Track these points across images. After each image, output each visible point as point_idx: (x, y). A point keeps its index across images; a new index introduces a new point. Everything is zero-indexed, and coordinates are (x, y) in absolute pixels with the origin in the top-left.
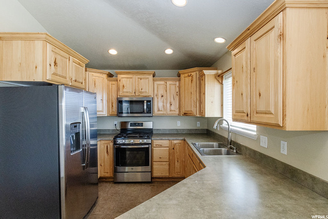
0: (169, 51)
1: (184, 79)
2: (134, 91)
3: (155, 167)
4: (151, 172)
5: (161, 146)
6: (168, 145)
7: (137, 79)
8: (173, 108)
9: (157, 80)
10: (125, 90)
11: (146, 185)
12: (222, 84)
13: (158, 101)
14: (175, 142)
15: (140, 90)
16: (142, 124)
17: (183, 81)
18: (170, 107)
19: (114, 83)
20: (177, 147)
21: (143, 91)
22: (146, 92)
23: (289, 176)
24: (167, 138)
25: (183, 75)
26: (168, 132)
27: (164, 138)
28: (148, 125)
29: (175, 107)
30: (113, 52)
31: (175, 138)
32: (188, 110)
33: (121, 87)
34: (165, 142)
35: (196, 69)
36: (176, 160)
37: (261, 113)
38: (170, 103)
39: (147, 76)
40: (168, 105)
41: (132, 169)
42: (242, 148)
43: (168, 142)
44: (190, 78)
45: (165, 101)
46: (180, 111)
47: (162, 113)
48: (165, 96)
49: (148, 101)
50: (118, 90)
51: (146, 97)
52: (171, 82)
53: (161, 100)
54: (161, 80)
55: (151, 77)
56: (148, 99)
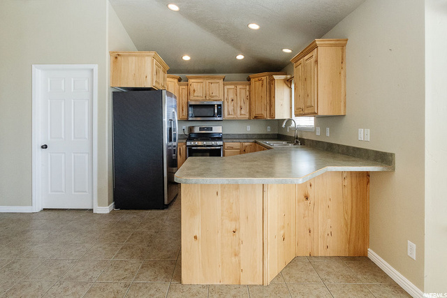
0: (240, 57)
1: (255, 84)
2: (204, 95)
5: (232, 148)
6: (239, 148)
7: (207, 84)
8: (243, 112)
9: (227, 84)
10: (195, 94)
12: (290, 87)
13: (228, 105)
14: (246, 144)
15: (211, 95)
16: (211, 129)
17: (253, 85)
18: (240, 111)
19: (184, 87)
20: (248, 149)
21: (213, 95)
22: (216, 96)
24: (238, 141)
25: (253, 80)
27: (235, 141)
28: (217, 130)
29: (245, 112)
30: (186, 58)
31: (245, 141)
32: (258, 113)
33: (192, 92)
34: (236, 144)
38: (240, 107)
39: (218, 81)
40: (239, 109)
43: (239, 145)
44: (261, 82)
45: (235, 105)
46: (250, 115)
47: (232, 117)
48: (235, 100)
49: (218, 105)
50: (189, 94)
51: (216, 100)
52: (241, 87)
53: (231, 104)
54: (231, 84)
55: (221, 81)
56: (219, 103)
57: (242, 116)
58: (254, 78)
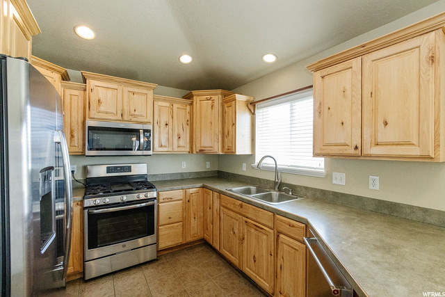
0: (186, 59)
1: (200, 104)
2: (120, 113)
3: (160, 233)
4: (157, 243)
5: (171, 200)
6: (181, 197)
7: (126, 94)
8: (182, 143)
9: (159, 100)
10: (102, 108)
11: (150, 266)
12: (253, 114)
13: (160, 133)
14: (192, 191)
15: (133, 112)
16: (129, 169)
17: (198, 106)
18: (178, 141)
19: (76, 92)
20: (194, 199)
21: (136, 113)
22: (142, 116)
23: (386, 211)
24: (180, 187)
25: (199, 98)
26: (169, 179)
27: (175, 187)
28: (139, 169)
29: (185, 142)
30: (86, 32)
31: (190, 186)
32: (206, 145)
33: (94, 104)
34: (177, 193)
35: (219, 91)
36: (192, 216)
37: (387, 144)
38: (178, 135)
39: (145, 91)
40: (176, 138)
41: (124, 246)
42: (299, 189)
43: (182, 193)
44: (210, 102)
45: (171, 132)
46: (191, 148)
47: (166, 149)
48: (170, 124)
49: (145, 131)
50: (87, 106)
51: (141, 123)
52: (179, 106)
53: (164, 130)
54: (164, 100)
55: (150, 93)
56: (146, 127)
57: (180, 149)
58: (198, 95)
